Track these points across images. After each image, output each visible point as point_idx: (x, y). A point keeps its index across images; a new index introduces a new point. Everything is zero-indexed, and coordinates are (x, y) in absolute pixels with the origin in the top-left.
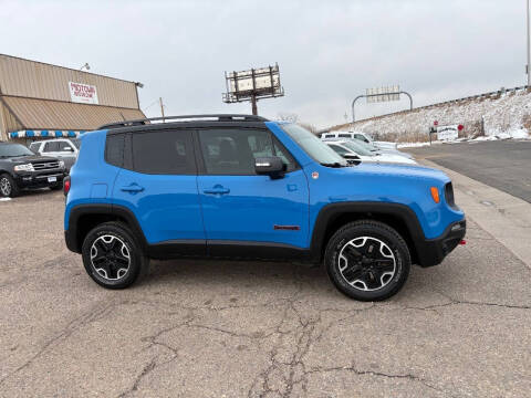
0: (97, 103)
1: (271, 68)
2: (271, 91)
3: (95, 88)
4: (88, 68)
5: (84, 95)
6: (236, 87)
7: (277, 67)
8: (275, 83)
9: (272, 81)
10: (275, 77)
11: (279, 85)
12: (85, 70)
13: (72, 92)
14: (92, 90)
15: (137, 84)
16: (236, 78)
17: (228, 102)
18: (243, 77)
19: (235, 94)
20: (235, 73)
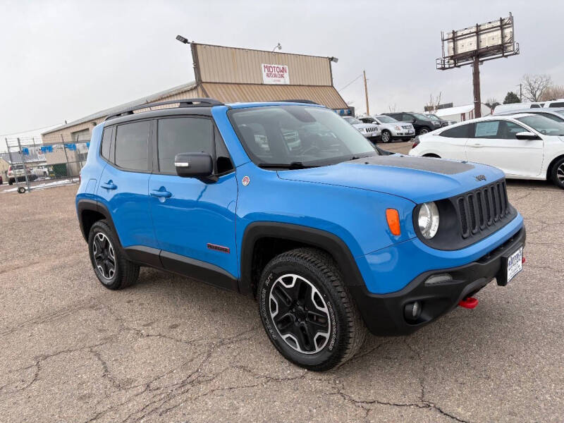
0: (288, 83)
1: (502, 20)
2: (501, 49)
3: (286, 67)
4: (280, 48)
5: (275, 76)
6: (454, 49)
7: (511, 18)
8: (507, 40)
9: (503, 37)
10: (508, 31)
11: (512, 41)
12: (277, 50)
13: (264, 74)
14: (283, 70)
15: (332, 59)
16: (455, 38)
17: (443, 69)
18: (464, 36)
19: (452, 58)
20: (454, 33)
